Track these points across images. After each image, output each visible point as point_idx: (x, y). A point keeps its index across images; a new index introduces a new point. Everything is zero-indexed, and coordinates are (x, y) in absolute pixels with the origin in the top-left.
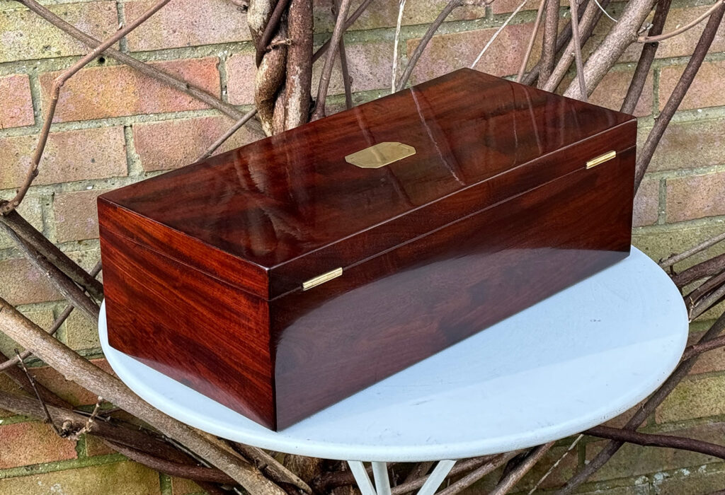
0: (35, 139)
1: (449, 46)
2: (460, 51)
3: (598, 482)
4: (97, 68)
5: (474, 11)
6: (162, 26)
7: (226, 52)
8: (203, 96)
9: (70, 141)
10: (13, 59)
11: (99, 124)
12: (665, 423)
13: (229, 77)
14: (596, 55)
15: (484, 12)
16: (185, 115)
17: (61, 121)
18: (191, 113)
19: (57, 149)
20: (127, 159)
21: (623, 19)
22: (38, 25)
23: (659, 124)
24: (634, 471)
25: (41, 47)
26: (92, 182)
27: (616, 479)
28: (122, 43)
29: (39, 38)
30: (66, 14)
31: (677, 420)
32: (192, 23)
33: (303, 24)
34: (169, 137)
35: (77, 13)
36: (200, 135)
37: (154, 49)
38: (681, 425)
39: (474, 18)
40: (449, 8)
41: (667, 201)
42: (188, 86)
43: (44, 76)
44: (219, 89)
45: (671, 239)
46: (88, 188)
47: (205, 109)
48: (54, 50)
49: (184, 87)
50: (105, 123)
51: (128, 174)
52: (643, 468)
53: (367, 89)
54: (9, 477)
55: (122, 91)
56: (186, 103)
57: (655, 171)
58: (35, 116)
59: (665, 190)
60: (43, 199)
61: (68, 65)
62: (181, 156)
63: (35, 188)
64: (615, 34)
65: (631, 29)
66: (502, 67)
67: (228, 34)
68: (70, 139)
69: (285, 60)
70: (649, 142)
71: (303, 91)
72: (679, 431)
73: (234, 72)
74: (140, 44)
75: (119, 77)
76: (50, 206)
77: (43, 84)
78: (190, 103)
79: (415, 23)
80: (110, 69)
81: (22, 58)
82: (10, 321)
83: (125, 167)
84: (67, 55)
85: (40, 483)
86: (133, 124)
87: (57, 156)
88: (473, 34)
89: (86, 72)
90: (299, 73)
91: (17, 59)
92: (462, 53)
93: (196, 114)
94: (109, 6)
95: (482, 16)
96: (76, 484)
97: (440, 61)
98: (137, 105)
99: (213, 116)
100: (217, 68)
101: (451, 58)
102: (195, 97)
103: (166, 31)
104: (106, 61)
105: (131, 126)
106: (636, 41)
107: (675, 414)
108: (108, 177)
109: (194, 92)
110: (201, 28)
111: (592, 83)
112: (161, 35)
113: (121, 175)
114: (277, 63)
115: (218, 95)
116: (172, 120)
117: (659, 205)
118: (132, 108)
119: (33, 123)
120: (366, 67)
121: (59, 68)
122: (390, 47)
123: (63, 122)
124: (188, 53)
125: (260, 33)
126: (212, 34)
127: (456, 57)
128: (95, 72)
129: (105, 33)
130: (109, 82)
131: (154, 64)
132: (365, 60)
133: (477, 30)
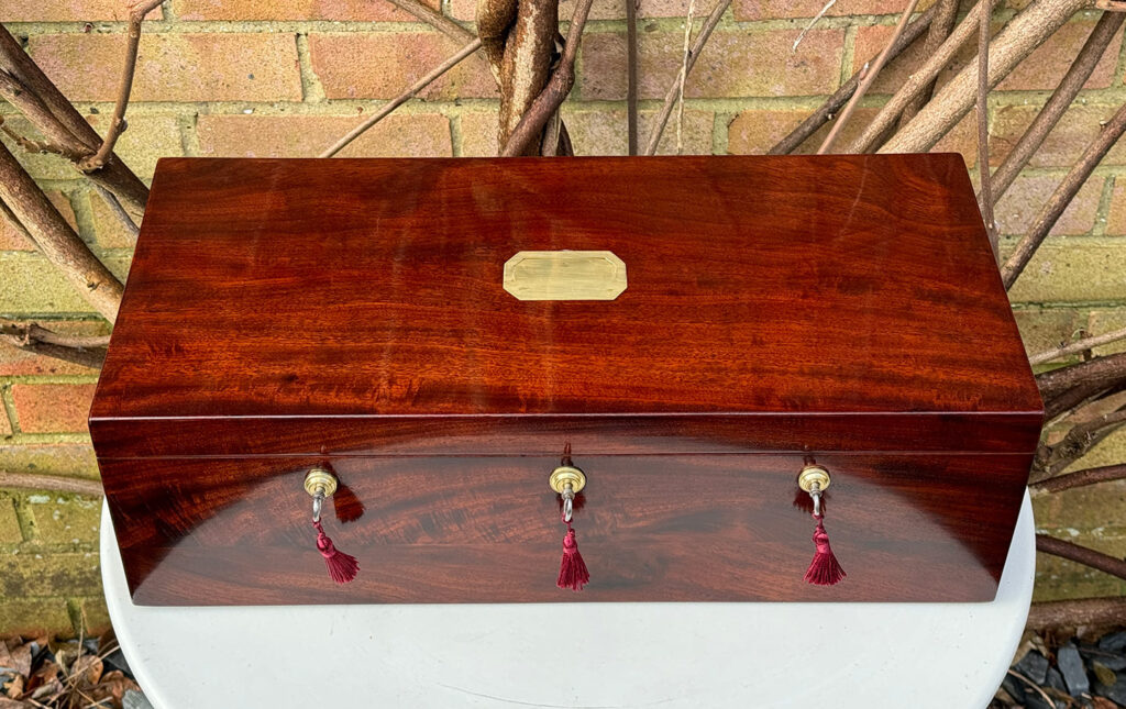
0: (164, 40)
9: (217, 47)
11: (258, 28)
14: (1022, 19)
16: (387, 27)
17: (202, 18)
18: (397, 25)
19: (198, 56)
20: (302, 79)
23: (1106, 136)
26: (252, 105)
34: (362, 56)
36: (408, 57)
41: (1112, 206)
45: (1108, 256)
46: (246, 112)
47: (416, 23)
50: (266, 27)
51: (303, 99)
53: (664, 15)
56: (388, 11)
58: (164, 9)
59: (1111, 192)
60: (181, 120)
62: (380, 84)
63: (170, 104)
68: (216, 44)
71: (539, 41)
76: (192, 130)
78: (392, 12)
82: (107, 304)
83: (299, 90)
86: (309, 33)
87: (198, 65)
93: (402, 28)
98: (314, 7)
99: (428, 33)
105: (306, 35)
108: (274, 100)
113: (294, 100)
115: (436, 4)
116: (366, 33)
117: (1099, 210)
118: (307, 11)
119: (161, 18)
123: (206, 21)
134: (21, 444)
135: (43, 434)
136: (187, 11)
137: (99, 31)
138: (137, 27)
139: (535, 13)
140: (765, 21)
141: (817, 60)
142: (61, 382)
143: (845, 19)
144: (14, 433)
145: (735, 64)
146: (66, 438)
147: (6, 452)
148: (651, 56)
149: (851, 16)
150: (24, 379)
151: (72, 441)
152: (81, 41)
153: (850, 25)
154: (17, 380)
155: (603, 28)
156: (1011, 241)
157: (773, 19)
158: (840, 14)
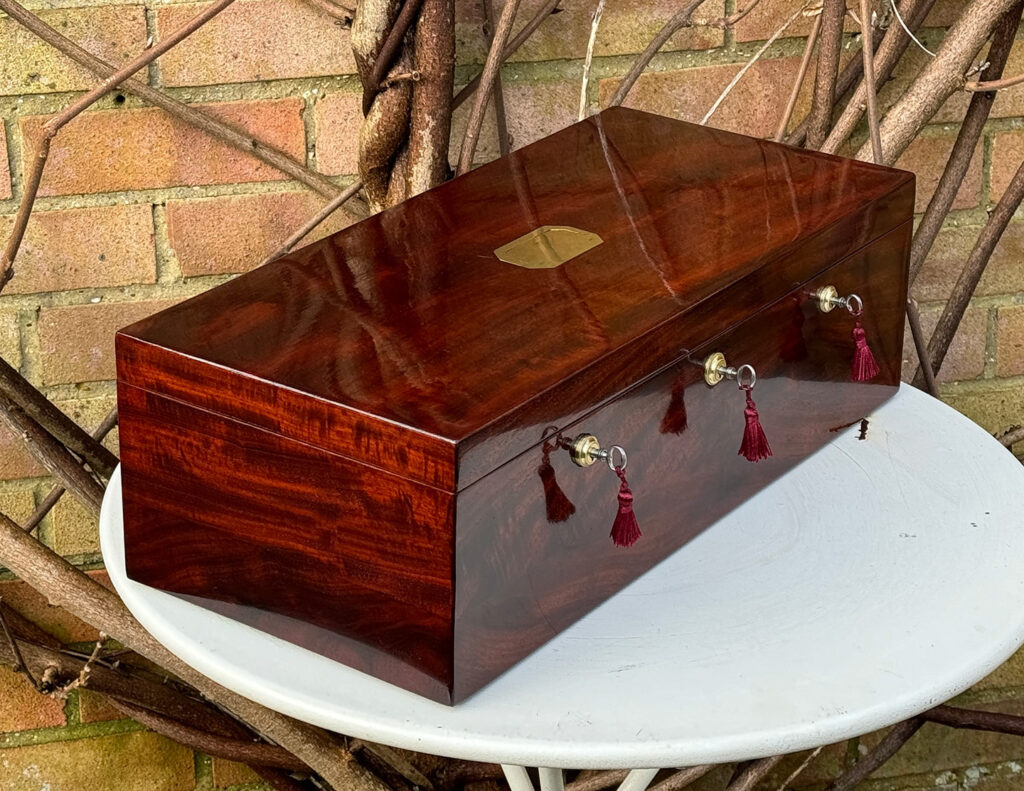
0: (11, 221)
1: (665, 90)
2: (683, 98)
3: (877, 779)
4: (111, 111)
5: (707, 36)
6: (216, 48)
7: (315, 91)
8: (278, 160)
9: (67, 226)
11: (113, 200)
12: (985, 689)
13: (320, 130)
14: (899, 108)
15: (722, 39)
16: (250, 189)
17: (54, 193)
18: (259, 186)
19: (46, 238)
20: (156, 256)
21: (943, 53)
22: (20, 41)
23: (995, 221)
24: (935, 763)
25: (25, 76)
26: (99, 292)
27: (906, 775)
28: (152, 73)
29: (22, 62)
30: (65, 25)
31: (1004, 685)
32: (263, 43)
33: (440, 47)
34: (223, 224)
35: (83, 24)
36: (272, 221)
37: (202, 84)
38: (1009, 694)
39: (705, 47)
40: (669, 30)
41: (999, 342)
42: (255, 144)
43: (29, 122)
44: (303, 148)
45: (1003, 401)
46: (93, 301)
47: (281, 181)
48: (45, 81)
49: (248, 144)
50: (122, 199)
51: (157, 280)
52: (949, 759)
55: (151, 149)
56: (251, 171)
57: (982, 295)
58: (13, 186)
59: (996, 326)
60: (22, 316)
61: (67, 106)
62: (241, 254)
63: (10, 298)
64: (929, 77)
65: (955, 69)
66: (747, 125)
67: (319, 62)
68: (67, 223)
69: (408, 105)
70: (979, 249)
71: (437, 155)
72: (1005, 702)
73: (327, 123)
74: (181, 75)
75: (145, 127)
76: (32, 328)
77: (27, 134)
78: (257, 170)
79: (613, 53)
80: (133, 114)
83: (152, 269)
84: (65, 89)
85: (6, 763)
86: (167, 202)
87: (46, 249)
88: (704, 72)
89: (95, 117)
92: (686, 102)
93: (265, 188)
94: (133, 13)
95: (718, 44)
96: (62, 766)
98: (174, 171)
99: (294, 191)
100: (301, 115)
102: (266, 161)
103: (223, 56)
104: (127, 100)
105: (164, 204)
106: (961, 89)
107: (1001, 676)
108: (125, 283)
109: (264, 152)
110: (276, 53)
111: (891, 153)
112: (214, 62)
113: (147, 282)
114: (396, 109)
115: (301, 158)
116: (227, 197)
117: (986, 349)
118: (166, 176)
119: (9, 196)
120: (535, 120)
121: (52, 110)
122: (573, 89)
123: (57, 196)
124: (255, 91)
125: (371, 61)
126: (295, 61)
127: (675, 107)
128: (109, 118)
129: (126, 56)
130: (130, 133)
131: (201, 107)
132: (533, 109)
133: (709, 66)
138: (47, 145)
139: (432, 124)
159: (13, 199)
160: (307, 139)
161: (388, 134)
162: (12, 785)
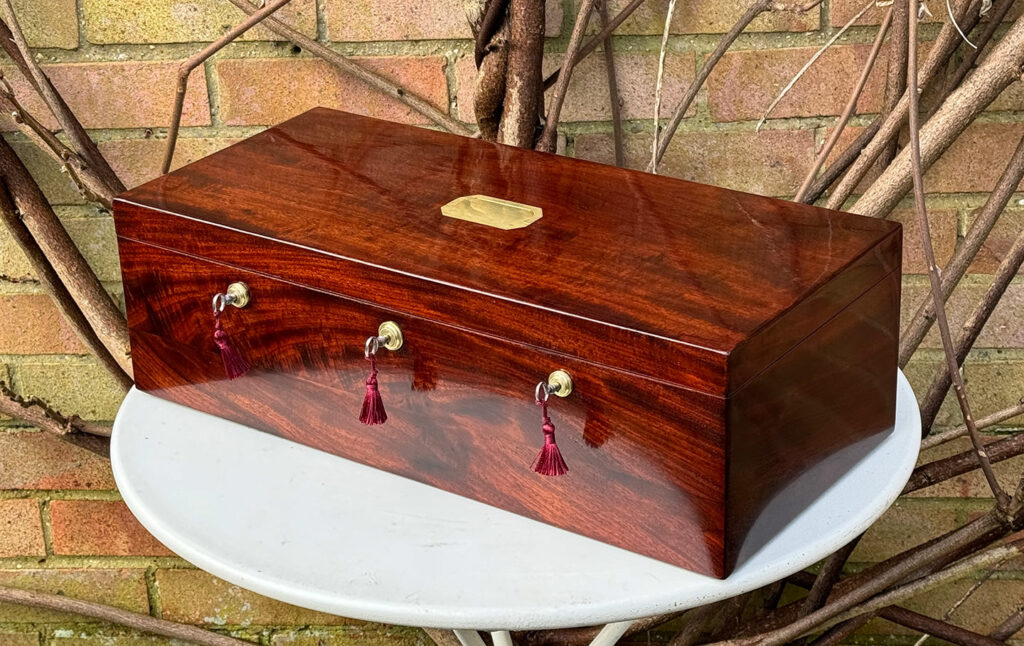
1: (766, 66)
2: (782, 75)
4: (288, 59)
5: (804, 20)
6: (372, 11)
7: (456, 51)
8: (422, 107)
10: (185, 40)
13: (460, 84)
15: (818, 23)
17: (244, 123)
21: (1002, 46)
25: (220, 26)
28: (321, 29)
29: (217, 15)
32: (411, 9)
33: (527, 19)
37: (362, 40)
39: (802, 30)
40: (751, 13)
42: (400, 92)
43: (223, 64)
44: (446, 99)
49: (395, 92)
53: (647, 117)
54: (178, 568)
55: (320, 92)
56: (402, 115)
58: (212, 115)
64: (987, 67)
65: (1011, 61)
66: (843, 102)
67: (459, 27)
69: (505, 67)
73: (466, 78)
74: (344, 32)
75: (316, 73)
77: (222, 74)
78: (408, 114)
79: (717, 32)
80: (305, 62)
81: (195, 39)
84: (251, 39)
88: (802, 52)
89: (275, 63)
90: (518, 85)
91: (190, 40)
92: (785, 78)
95: (814, 27)
97: (753, 86)
100: (443, 71)
101: (768, 85)
103: (378, 18)
104: (302, 50)
109: (410, 100)
110: (423, 17)
112: (371, 23)
114: (495, 69)
115: (445, 107)
119: (209, 123)
120: (646, 86)
121: (242, 55)
122: (681, 61)
123: (247, 126)
124: (406, 47)
125: (478, 27)
126: (438, 26)
127: (776, 82)
128: (286, 65)
129: (299, 14)
130: (303, 78)
131: (361, 59)
132: (644, 77)
133: (807, 47)
134: (53, 568)
135: (74, 557)
136: (231, 116)
137: (157, 137)
138: (183, 81)
140: (740, 121)
141: (791, 160)
142: (95, 498)
143: (814, 120)
144: (48, 555)
145: (716, 164)
146: (94, 563)
147: (38, 577)
148: (637, 156)
149: (819, 117)
150: (62, 494)
151: (99, 566)
152: (141, 146)
153: (819, 127)
154: (55, 495)
155: (593, 130)
156: (1003, 355)
157: (748, 119)
158: (808, 115)
159: (212, 126)
160: (449, 90)
161: (489, 91)
162: (220, 600)
